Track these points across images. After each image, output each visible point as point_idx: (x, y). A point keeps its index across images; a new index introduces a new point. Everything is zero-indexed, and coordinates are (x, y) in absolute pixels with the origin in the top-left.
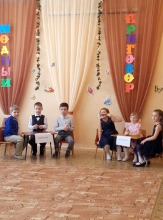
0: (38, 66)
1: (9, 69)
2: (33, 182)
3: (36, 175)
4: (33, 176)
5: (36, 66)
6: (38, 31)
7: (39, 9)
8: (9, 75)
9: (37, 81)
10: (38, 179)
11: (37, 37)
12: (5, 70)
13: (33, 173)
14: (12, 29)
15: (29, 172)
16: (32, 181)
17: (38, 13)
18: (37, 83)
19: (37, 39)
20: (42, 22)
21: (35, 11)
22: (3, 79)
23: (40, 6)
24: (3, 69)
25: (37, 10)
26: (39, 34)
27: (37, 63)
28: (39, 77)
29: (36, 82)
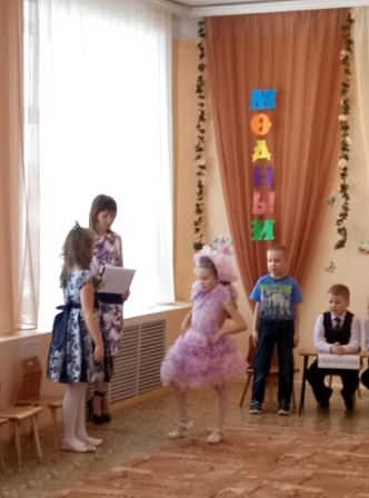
0: (344, 188)
1: (272, 196)
2: (344, 476)
3: (349, 459)
4: (341, 462)
5: (339, 188)
6: (346, 102)
7: (349, 50)
8: (272, 210)
9: (341, 227)
10: (354, 469)
11: (342, 117)
12: (260, 200)
13: (340, 454)
14: (279, 98)
15: (330, 452)
16: (340, 472)
17: (347, 58)
18: (340, 231)
19: (342, 122)
20: (355, 80)
21: (339, 55)
22: (255, 222)
23: (350, 42)
24: (256, 197)
25: (343, 52)
26: (346, 110)
27: (342, 182)
28: (344, 216)
29: (337, 227)
